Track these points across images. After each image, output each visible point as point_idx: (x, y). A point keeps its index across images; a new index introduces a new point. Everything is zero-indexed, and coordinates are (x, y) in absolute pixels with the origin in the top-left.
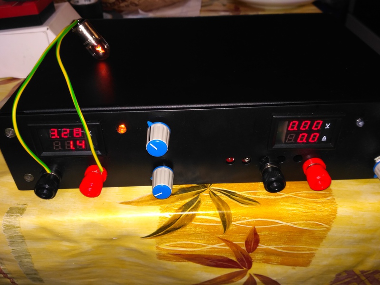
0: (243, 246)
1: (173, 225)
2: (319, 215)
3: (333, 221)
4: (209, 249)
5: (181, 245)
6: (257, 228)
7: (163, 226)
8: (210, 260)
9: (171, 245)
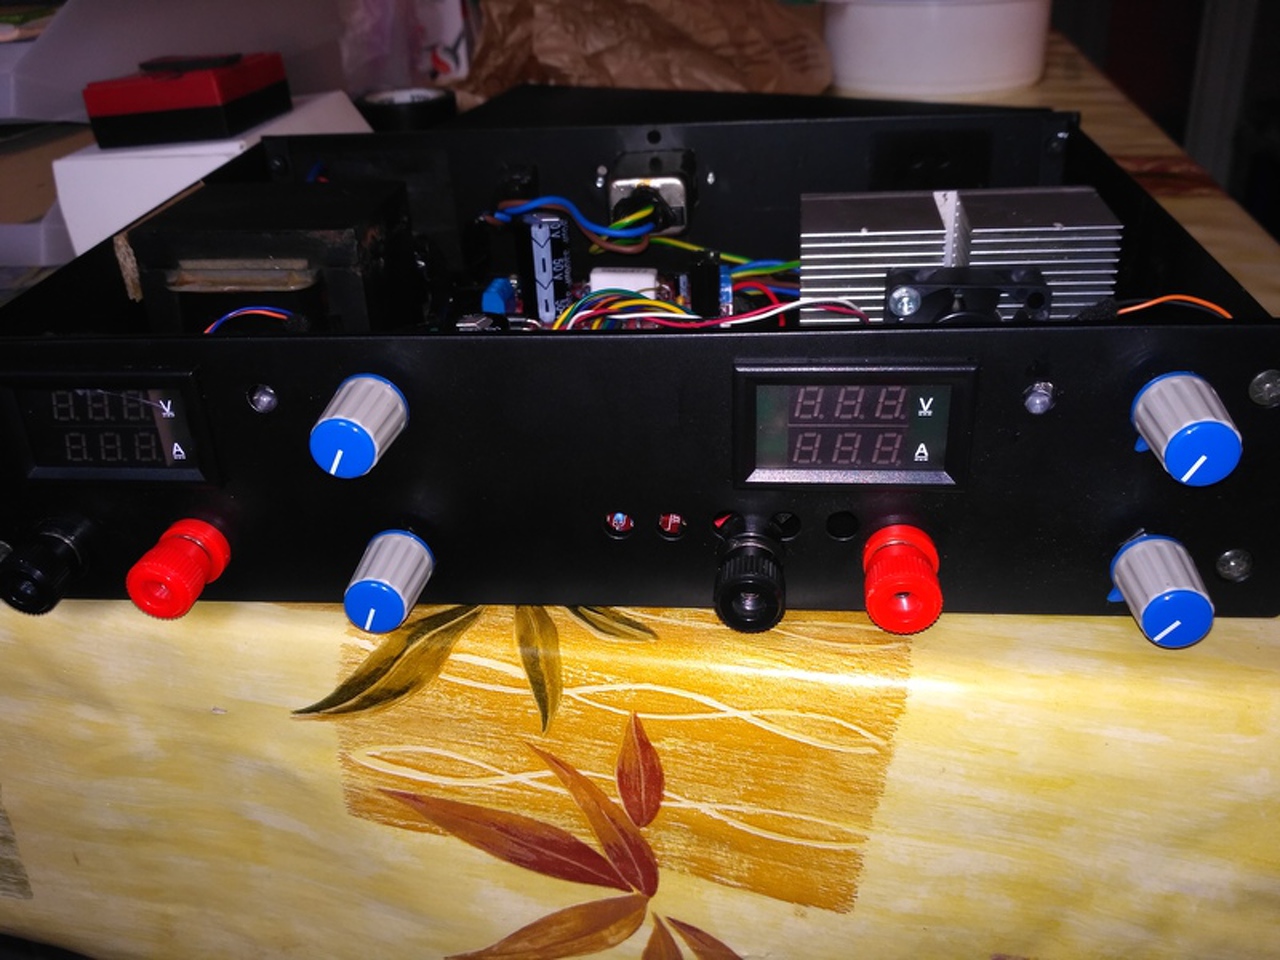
0: (613, 793)
1: (383, 679)
2: (845, 693)
3: (896, 721)
4: (504, 789)
5: (418, 759)
6: (645, 719)
7: (354, 679)
8: (515, 836)
9: (386, 757)
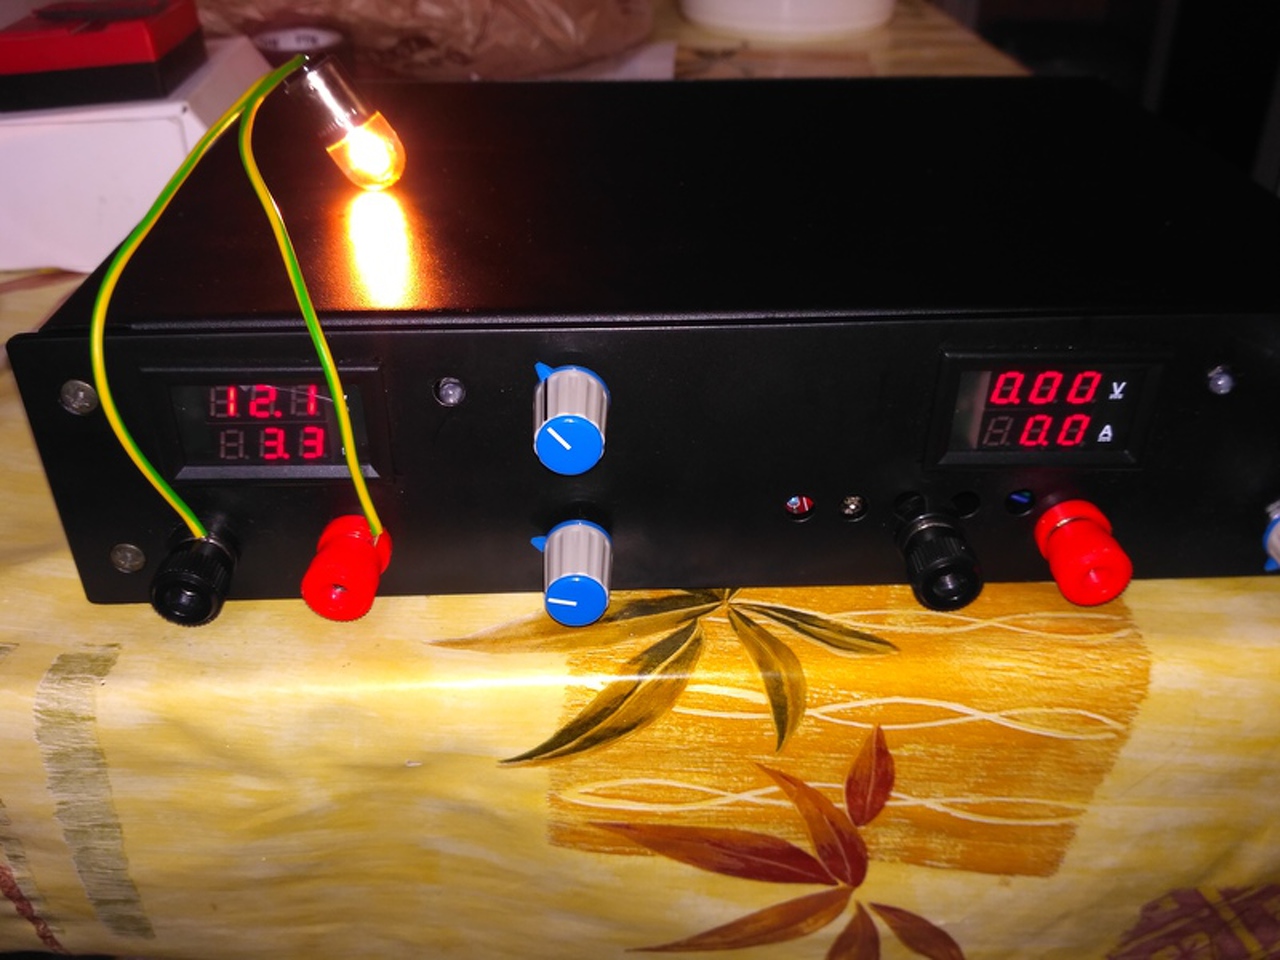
0: (838, 799)
1: (610, 718)
2: (1093, 686)
3: (1138, 706)
4: (725, 808)
5: (635, 791)
6: (888, 730)
7: (577, 721)
8: (728, 849)
9: (600, 792)
